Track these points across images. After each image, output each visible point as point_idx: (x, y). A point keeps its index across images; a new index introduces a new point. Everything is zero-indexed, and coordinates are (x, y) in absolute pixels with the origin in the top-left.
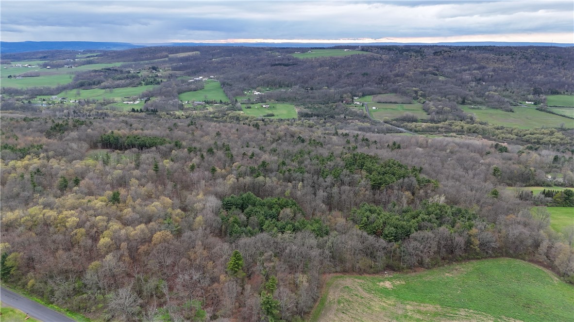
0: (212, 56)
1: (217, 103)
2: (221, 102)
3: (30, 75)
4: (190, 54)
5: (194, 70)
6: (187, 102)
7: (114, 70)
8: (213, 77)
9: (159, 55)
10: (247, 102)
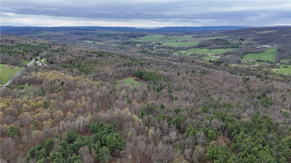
0: (284, 33)
1: (265, 62)
2: (268, 61)
3: (184, 41)
4: (270, 31)
5: (265, 41)
6: (245, 59)
7: (220, 40)
8: (276, 45)
9: (251, 32)
10: (288, 63)
